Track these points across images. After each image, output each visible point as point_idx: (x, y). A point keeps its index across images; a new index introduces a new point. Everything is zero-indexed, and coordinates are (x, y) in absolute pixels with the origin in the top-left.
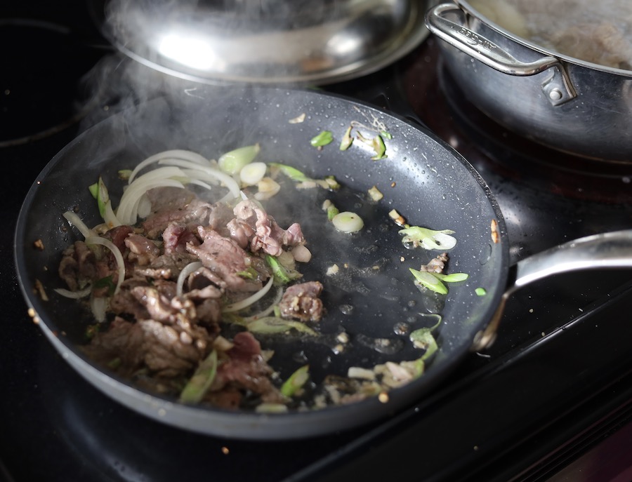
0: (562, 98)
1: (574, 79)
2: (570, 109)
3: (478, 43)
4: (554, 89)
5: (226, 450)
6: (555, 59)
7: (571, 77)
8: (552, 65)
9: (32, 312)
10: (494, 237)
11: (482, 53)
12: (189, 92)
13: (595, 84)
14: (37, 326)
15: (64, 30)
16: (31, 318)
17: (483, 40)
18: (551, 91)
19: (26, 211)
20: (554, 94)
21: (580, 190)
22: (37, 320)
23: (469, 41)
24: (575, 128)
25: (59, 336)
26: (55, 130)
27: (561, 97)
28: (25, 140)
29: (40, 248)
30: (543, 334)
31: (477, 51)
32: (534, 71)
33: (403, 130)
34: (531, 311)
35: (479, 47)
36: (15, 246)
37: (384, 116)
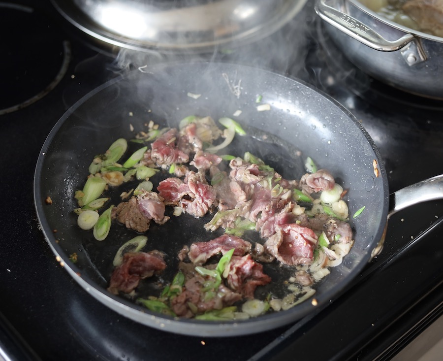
0: (417, 61)
1: (425, 47)
2: (421, 68)
3: (356, 26)
4: (410, 55)
5: (203, 343)
6: (412, 36)
7: (422, 46)
8: (410, 40)
9: (59, 258)
10: (376, 172)
11: (360, 35)
12: (142, 69)
13: (440, 50)
14: (63, 269)
15: (29, 10)
16: (59, 263)
17: (360, 24)
18: (408, 56)
19: (39, 178)
20: (410, 59)
21: (429, 122)
22: (63, 263)
23: (349, 25)
24: (425, 81)
25: (82, 276)
26: (36, 98)
27: (416, 59)
28: (15, 108)
29: (50, 204)
30: (412, 237)
31: (356, 33)
32: (398, 48)
33: (302, 90)
34: (402, 220)
35: (357, 30)
36: (36, 207)
37: (288, 80)
